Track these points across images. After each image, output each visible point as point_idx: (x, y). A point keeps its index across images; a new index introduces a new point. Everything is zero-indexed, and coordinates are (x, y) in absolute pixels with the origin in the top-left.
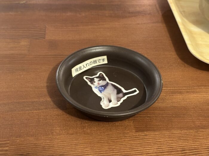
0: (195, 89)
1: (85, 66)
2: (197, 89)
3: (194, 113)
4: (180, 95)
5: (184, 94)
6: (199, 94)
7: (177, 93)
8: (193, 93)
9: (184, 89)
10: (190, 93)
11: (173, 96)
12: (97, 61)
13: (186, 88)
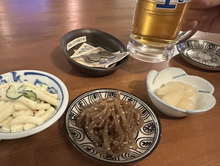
1: (73, 43)
12: (80, 40)
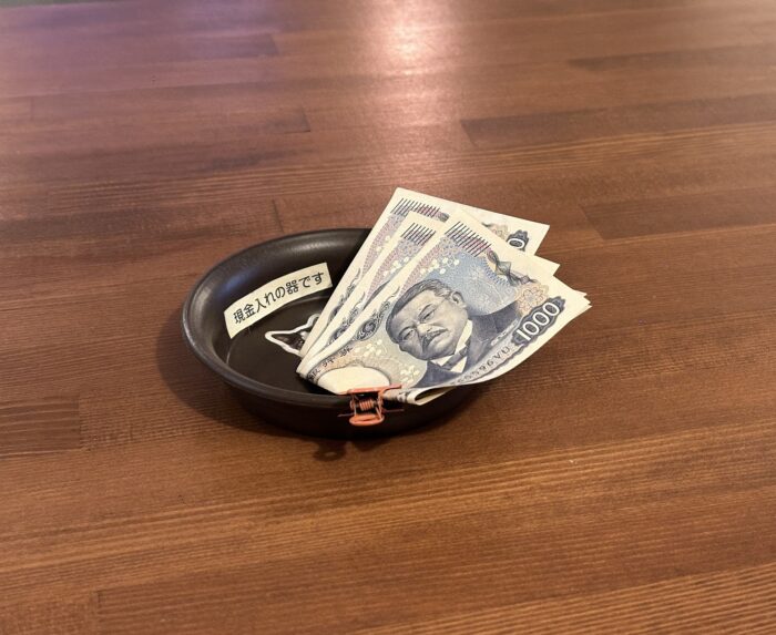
0: (369, 488)
1: (263, 302)
2: (375, 487)
3: (348, 573)
4: (305, 518)
5: (324, 512)
6: (382, 506)
7: (298, 510)
8: (357, 504)
9: (326, 495)
10: (347, 505)
11: (278, 523)
12: (300, 284)
13: (336, 490)
